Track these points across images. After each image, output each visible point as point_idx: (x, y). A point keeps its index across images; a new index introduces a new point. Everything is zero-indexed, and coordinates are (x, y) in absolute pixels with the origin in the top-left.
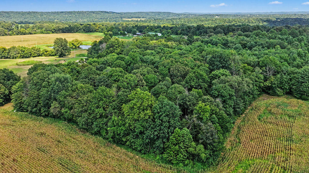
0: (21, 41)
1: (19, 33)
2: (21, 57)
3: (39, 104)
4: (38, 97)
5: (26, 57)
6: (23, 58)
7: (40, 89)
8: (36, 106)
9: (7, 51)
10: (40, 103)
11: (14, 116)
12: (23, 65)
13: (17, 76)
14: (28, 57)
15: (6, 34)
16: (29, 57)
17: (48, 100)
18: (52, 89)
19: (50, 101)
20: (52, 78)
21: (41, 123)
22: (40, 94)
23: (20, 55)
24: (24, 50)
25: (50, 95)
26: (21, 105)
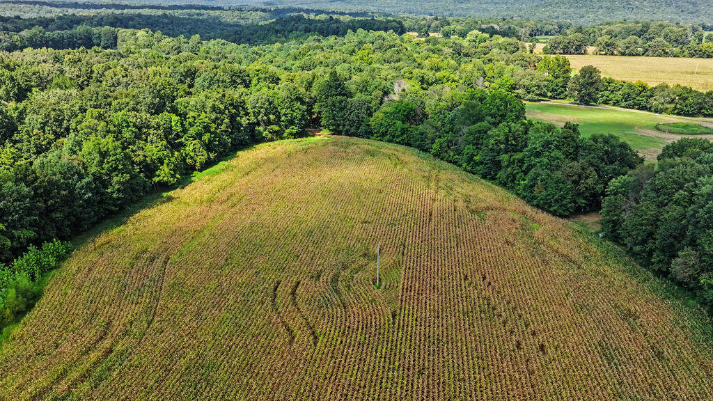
0: (693, 73)
1: (697, 54)
2: (676, 112)
3: (652, 239)
4: (655, 222)
5: (687, 114)
6: (678, 114)
7: (666, 204)
8: (644, 242)
9: (648, 93)
10: (656, 239)
11: (594, 245)
12: (670, 132)
13: (636, 155)
14: (693, 115)
15: (667, 53)
16: (696, 114)
17: (675, 238)
18: (693, 216)
19: (679, 243)
20: (704, 185)
21: (640, 285)
22: (662, 217)
23: (673, 106)
24: (686, 95)
25: (685, 228)
26: (616, 228)
